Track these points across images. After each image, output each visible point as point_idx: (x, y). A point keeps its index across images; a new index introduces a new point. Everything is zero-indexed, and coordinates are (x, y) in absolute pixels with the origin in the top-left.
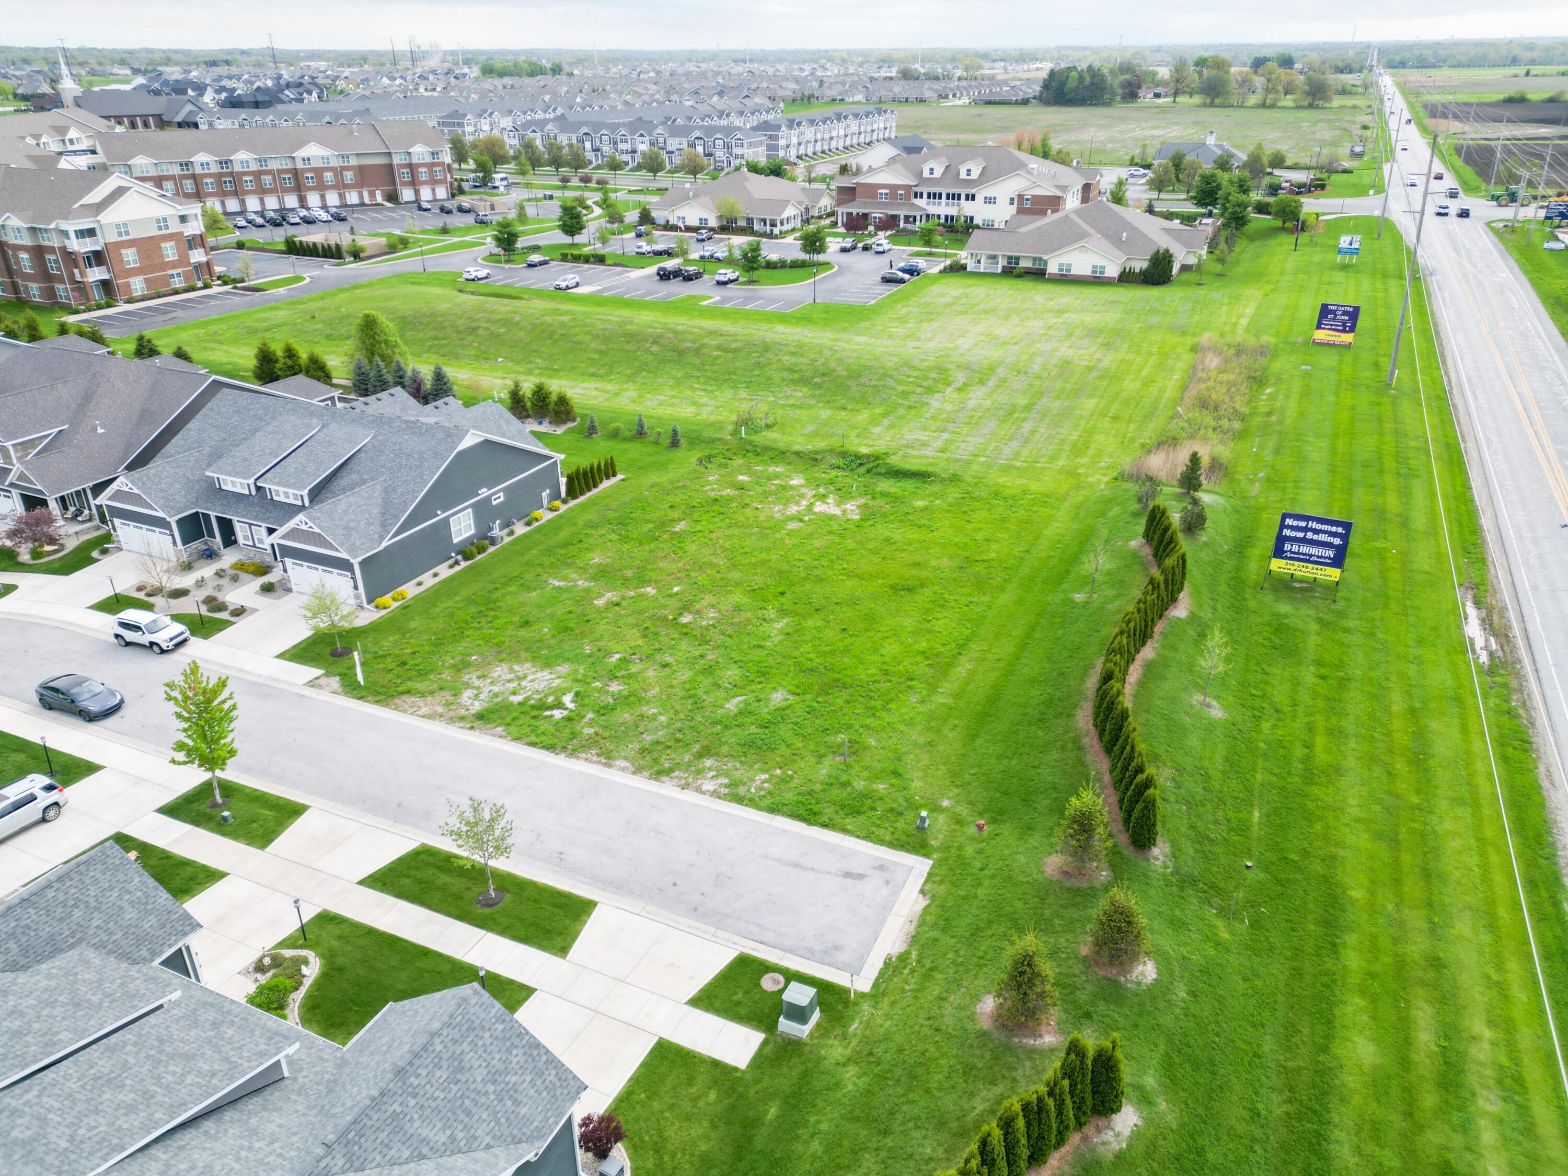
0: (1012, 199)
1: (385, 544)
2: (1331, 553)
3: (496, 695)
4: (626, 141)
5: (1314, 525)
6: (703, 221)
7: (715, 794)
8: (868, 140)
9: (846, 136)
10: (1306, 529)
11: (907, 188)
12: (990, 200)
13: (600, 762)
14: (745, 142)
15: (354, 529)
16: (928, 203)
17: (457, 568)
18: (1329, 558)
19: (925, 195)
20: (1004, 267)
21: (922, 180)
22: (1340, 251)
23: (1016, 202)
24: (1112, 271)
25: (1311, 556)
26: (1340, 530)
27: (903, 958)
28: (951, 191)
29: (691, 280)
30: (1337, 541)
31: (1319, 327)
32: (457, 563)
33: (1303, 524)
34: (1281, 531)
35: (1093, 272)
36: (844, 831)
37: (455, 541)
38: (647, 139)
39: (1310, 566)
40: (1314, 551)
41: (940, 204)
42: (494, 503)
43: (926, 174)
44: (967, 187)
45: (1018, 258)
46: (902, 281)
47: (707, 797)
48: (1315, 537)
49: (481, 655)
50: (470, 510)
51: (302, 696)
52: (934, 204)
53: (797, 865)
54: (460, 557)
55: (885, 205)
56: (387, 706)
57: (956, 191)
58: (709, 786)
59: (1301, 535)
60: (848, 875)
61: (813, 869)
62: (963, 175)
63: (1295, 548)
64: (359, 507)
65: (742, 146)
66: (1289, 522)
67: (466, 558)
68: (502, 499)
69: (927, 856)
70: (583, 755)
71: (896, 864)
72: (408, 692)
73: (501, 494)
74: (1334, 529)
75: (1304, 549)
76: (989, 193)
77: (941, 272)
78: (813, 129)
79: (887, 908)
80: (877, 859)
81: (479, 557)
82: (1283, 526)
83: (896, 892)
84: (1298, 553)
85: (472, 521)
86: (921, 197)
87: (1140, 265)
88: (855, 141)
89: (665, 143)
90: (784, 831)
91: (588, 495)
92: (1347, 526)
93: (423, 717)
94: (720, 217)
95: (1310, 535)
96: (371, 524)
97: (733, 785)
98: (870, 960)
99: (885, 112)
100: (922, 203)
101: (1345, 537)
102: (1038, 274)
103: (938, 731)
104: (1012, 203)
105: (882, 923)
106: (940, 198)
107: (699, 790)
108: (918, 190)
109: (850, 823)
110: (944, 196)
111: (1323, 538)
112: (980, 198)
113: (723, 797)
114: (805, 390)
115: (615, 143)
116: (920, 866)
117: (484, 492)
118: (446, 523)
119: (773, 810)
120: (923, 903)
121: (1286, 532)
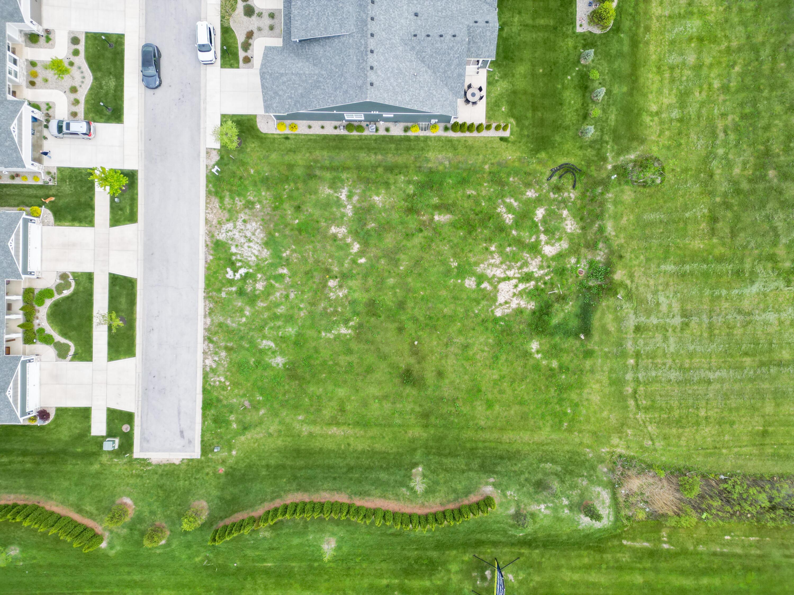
3: (233, 239)
7: (205, 366)
13: (205, 311)
17: (336, 132)
27: (149, 464)
32: (340, 127)
36: (203, 422)
47: (202, 364)
51: (199, 155)
53: (179, 413)
58: (208, 362)
60: (182, 432)
61: (180, 419)
69: (202, 455)
70: (207, 302)
71: (194, 447)
72: (221, 198)
79: (171, 450)
80: (194, 439)
83: (180, 451)
90: (195, 401)
93: (207, 219)
96: (291, 98)
97: (212, 370)
98: (147, 453)
103: (279, 436)
105: (164, 451)
107: (205, 359)
109: (209, 422)
113: (204, 369)
116: (196, 453)
119: (205, 390)
120: (177, 462)
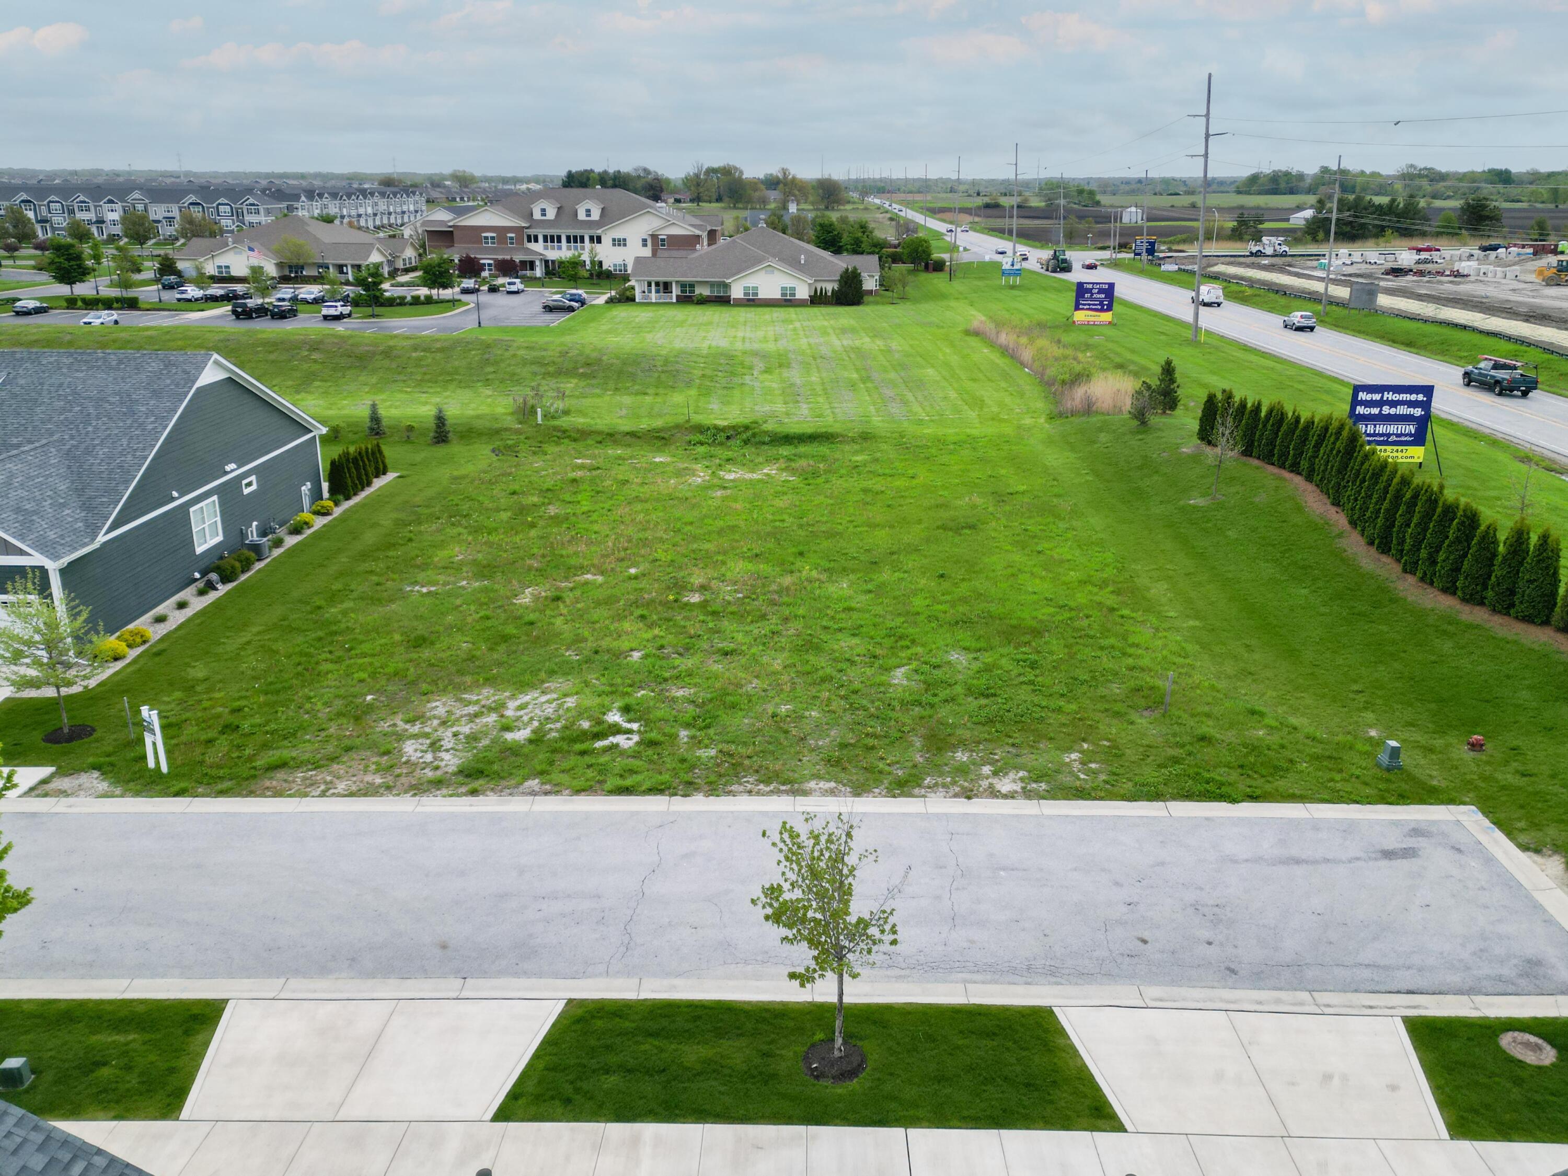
0: (645, 241)
1: (102, 538)
2: (1412, 429)
3: (473, 738)
4: (88, 210)
5: (1389, 396)
6: (257, 271)
7: (1027, 794)
8: (399, 222)
9: (375, 215)
10: (1380, 404)
11: (519, 230)
12: (619, 242)
14: (261, 208)
15: (35, 512)
16: (546, 248)
17: (212, 596)
18: (1410, 435)
19: (541, 239)
20: (678, 296)
21: (534, 223)
22: (1004, 273)
23: (649, 243)
24: (803, 293)
25: (1389, 435)
26: (1421, 397)
28: (572, 232)
29: (285, 317)
30: (1418, 412)
31: (1077, 308)
32: (211, 586)
33: (1377, 397)
34: (1353, 409)
35: (783, 295)
37: (199, 550)
38: (118, 206)
39: (1389, 448)
40: (1392, 429)
41: (560, 248)
42: (246, 491)
43: (537, 215)
44: (590, 228)
45: (692, 286)
46: (571, 309)
47: (1024, 801)
48: (1393, 411)
49: (380, 692)
50: (215, 498)
51: (34, 815)
52: (553, 248)
54: (214, 576)
55: (493, 251)
56: (251, 793)
57: (578, 232)
58: (1006, 785)
59: (1375, 411)
61: (1327, 861)
62: (582, 216)
63: (1370, 429)
64: (30, 478)
65: (258, 212)
66: (1362, 396)
67: (225, 580)
68: (254, 487)
72: (282, 765)
73: (253, 478)
74: (1413, 397)
75: (1381, 429)
76: (618, 234)
77: (607, 302)
78: (337, 202)
81: (243, 577)
82: (1355, 402)
84: (1374, 435)
85: (218, 519)
86: (536, 240)
87: (830, 287)
88: (385, 221)
89: (146, 210)
91: (363, 495)
92: (1428, 391)
93: (351, 795)
94: (280, 265)
95: (1386, 410)
96: (63, 505)
97: (1042, 776)
99: (414, 193)
100: (538, 247)
101: (1426, 405)
102: (724, 301)
104: (645, 245)
106: (559, 241)
107: (994, 793)
108: (532, 232)
110: (564, 239)
111: (1402, 410)
112: (607, 240)
113: (1049, 795)
114: (575, 381)
115: (72, 212)
116: (1464, 815)
117: (233, 470)
118: (181, 517)
121: (1360, 410)
